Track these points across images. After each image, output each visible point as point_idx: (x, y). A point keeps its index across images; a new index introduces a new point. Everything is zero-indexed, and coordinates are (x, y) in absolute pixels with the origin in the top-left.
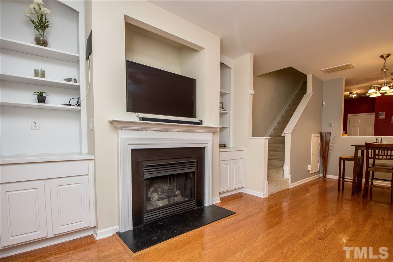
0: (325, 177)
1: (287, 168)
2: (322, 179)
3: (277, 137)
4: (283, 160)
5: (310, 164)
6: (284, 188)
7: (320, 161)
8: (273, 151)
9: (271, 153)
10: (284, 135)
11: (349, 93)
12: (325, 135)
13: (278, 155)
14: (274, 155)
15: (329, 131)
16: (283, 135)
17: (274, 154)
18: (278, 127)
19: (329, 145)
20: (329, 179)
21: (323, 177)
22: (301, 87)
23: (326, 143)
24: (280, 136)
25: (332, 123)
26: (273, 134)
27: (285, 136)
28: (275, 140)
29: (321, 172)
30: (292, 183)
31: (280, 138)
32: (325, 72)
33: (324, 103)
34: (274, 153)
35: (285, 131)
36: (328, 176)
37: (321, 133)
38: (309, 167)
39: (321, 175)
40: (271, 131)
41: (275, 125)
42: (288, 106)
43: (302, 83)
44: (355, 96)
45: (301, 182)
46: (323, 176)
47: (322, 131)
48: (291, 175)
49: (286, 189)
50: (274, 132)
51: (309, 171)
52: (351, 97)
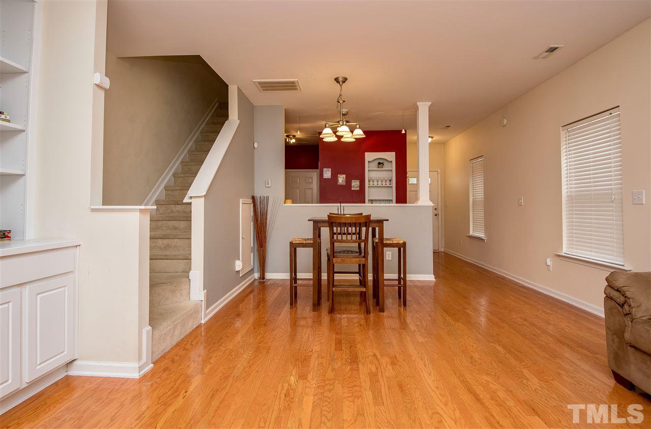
0: (264, 278)
1: (197, 274)
2: (260, 282)
3: (172, 206)
4: (188, 258)
5: (239, 259)
6: (191, 326)
7: (252, 250)
8: (164, 237)
9: (160, 242)
10: (189, 201)
11: (286, 136)
12: (260, 202)
13: (175, 246)
14: (167, 247)
15: (266, 195)
16: (186, 200)
17: (168, 245)
18: (175, 183)
19: (266, 219)
20: (269, 280)
21: (260, 278)
22: (215, 110)
23: (262, 215)
24: (179, 202)
25: (270, 180)
26: (164, 199)
27: (190, 204)
28: (169, 211)
29: (256, 269)
30: (207, 308)
31: (179, 208)
32: (259, 86)
33: (256, 145)
34: (166, 242)
35: (191, 192)
36: (269, 276)
37: (253, 198)
38: (238, 265)
39: (256, 275)
40: (158, 191)
41: (167, 178)
42: (194, 141)
43: (218, 104)
44: (294, 141)
45: (225, 300)
46: (259, 276)
47: (255, 195)
48: (205, 291)
49: (197, 327)
50: (166, 195)
51: (238, 272)
52: (289, 142)
